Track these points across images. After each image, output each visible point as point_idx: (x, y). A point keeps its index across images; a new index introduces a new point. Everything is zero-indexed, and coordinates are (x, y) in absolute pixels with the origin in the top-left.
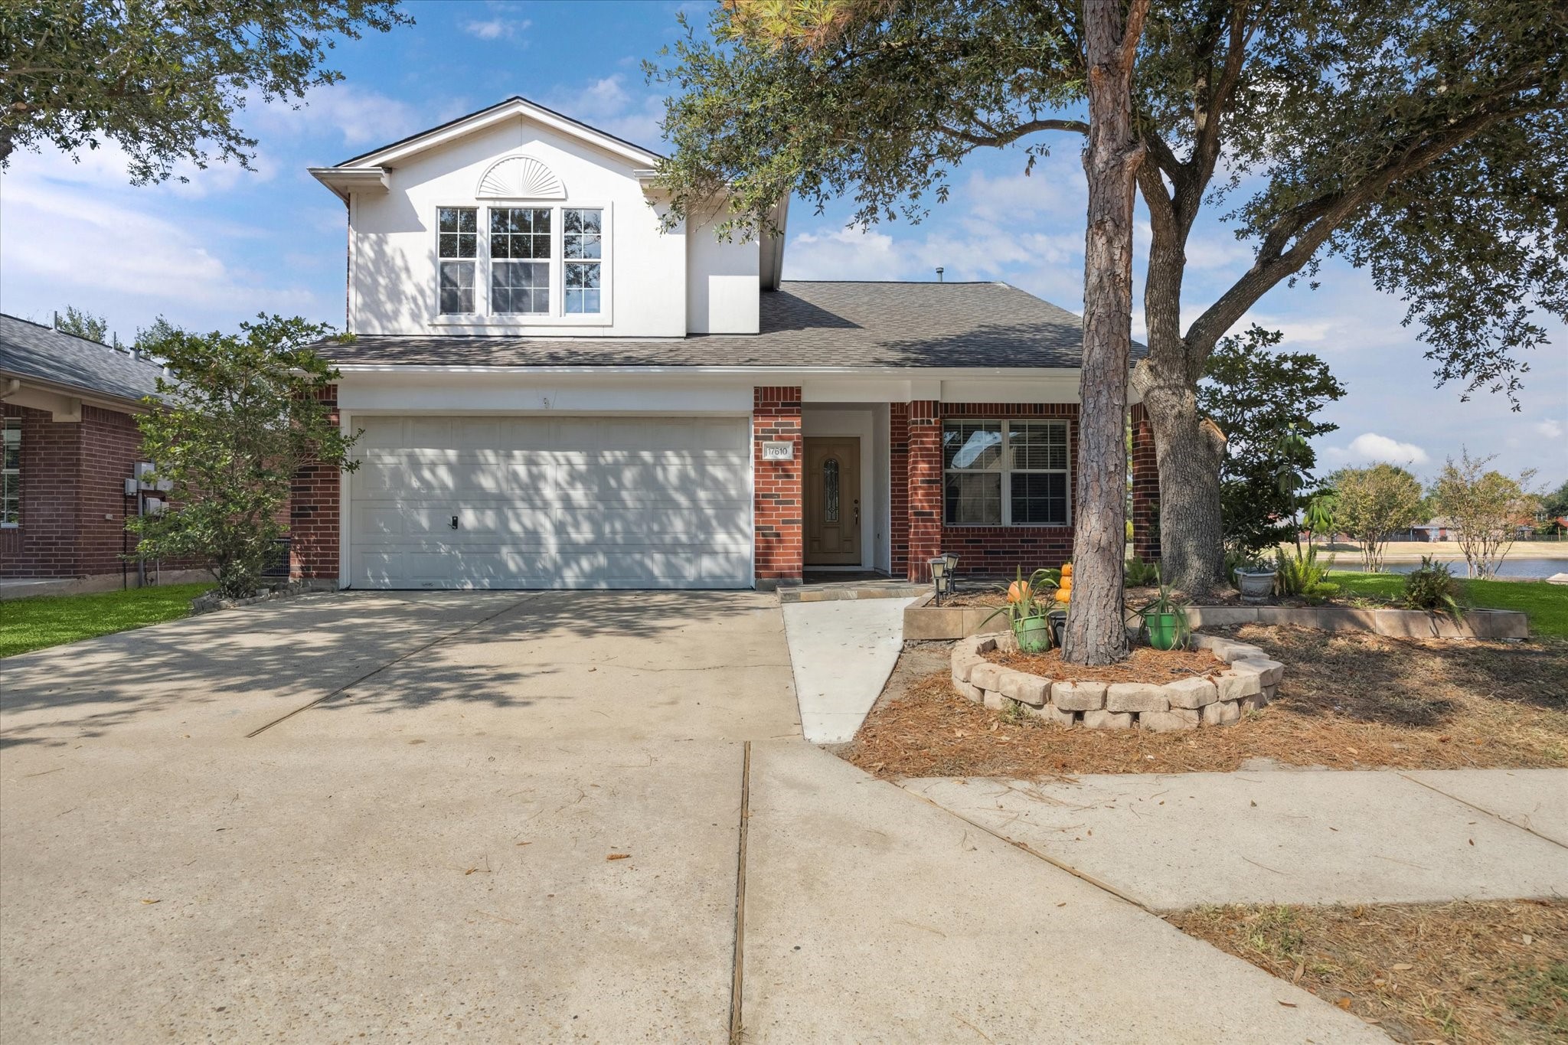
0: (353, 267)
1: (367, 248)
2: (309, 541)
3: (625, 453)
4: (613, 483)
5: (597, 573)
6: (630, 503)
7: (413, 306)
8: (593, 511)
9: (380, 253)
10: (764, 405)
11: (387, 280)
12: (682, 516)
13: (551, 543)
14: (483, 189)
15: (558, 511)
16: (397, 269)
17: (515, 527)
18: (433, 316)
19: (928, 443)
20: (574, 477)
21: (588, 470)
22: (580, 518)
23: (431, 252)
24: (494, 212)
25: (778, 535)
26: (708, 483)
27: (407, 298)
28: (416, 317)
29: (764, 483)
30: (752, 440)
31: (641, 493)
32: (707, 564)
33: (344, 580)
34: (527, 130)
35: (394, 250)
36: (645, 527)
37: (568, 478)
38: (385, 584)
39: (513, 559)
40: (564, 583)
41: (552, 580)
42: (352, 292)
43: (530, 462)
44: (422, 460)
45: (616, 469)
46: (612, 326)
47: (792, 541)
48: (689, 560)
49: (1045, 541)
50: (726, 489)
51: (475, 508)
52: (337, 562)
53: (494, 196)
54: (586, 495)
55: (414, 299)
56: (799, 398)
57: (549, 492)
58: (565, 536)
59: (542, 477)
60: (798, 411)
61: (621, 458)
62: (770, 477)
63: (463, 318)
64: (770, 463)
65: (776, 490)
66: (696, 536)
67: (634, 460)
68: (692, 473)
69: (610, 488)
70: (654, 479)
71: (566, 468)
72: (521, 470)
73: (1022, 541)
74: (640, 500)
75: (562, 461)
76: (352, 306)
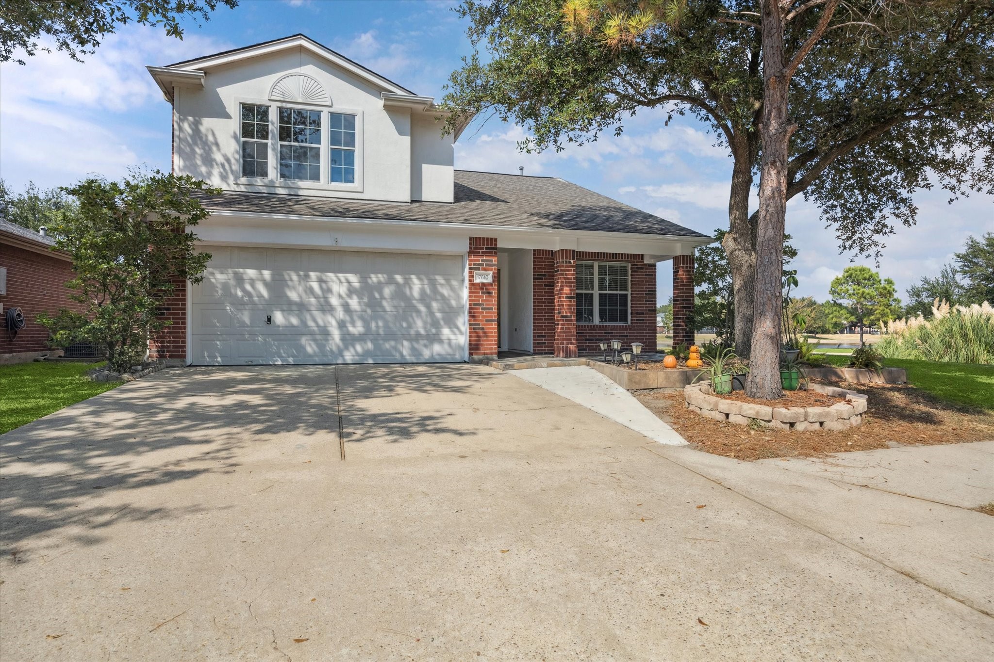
0: (176, 139)
1: (186, 126)
2: (163, 332)
3: (385, 276)
4: (377, 295)
5: (367, 353)
6: (388, 308)
7: (222, 170)
8: (363, 313)
9: (196, 131)
10: (475, 248)
11: (202, 151)
12: (421, 318)
13: (336, 334)
14: (273, 93)
15: (340, 314)
16: (209, 143)
17: (311, 323)
18: (236, 178)
19: (569, 274)
20: (351, 291)
21: (361, 288)
22: (355, 318)
23: (235, 133)
24: (281, 111)
25: (483, 329)
26: (439, 297)
27: (217, 164)
28: (224, 178)
29: (475, 297)
30: (467, 270)
31: (395, 302)
32: (437, 348)
33: (189, 360)
34: (304, 57)
35: (207, 130)
36: (398, 325)
37: (347, 292)
38: (217, 362)
39: (310, 345)
40: (344, 360)
41: (336, 358)
42: (176, 158)
43: (321, 281)
44: (245, 277)
45: (379, 287)
46: (362, 192)
47: (492, 333)
48: (425, 346)
49: (617, 333)
50: (449, 300)
51: (282, 311)
52: (185, 346)
53: (282, 99)
54: (359, 303)
55: (223, 166)
56: (496, 245)
57: (334, 301)
58: (344, 329)
59: (329, 290)
60: (496, 253)
61: (382, 280)
62: (478, 293)
63: (259, 181)
64: (478, 284)
65: (482, 301)
66: (430, 330)
67: (391, 281)
68: (428, 291)
69: (375, 298)
70: (404, 294)
71: (346, 284)
72: (315, 286)
73: (606, 333)
74: (395, 307)
75: (343, 280)
76: (176, 167)
